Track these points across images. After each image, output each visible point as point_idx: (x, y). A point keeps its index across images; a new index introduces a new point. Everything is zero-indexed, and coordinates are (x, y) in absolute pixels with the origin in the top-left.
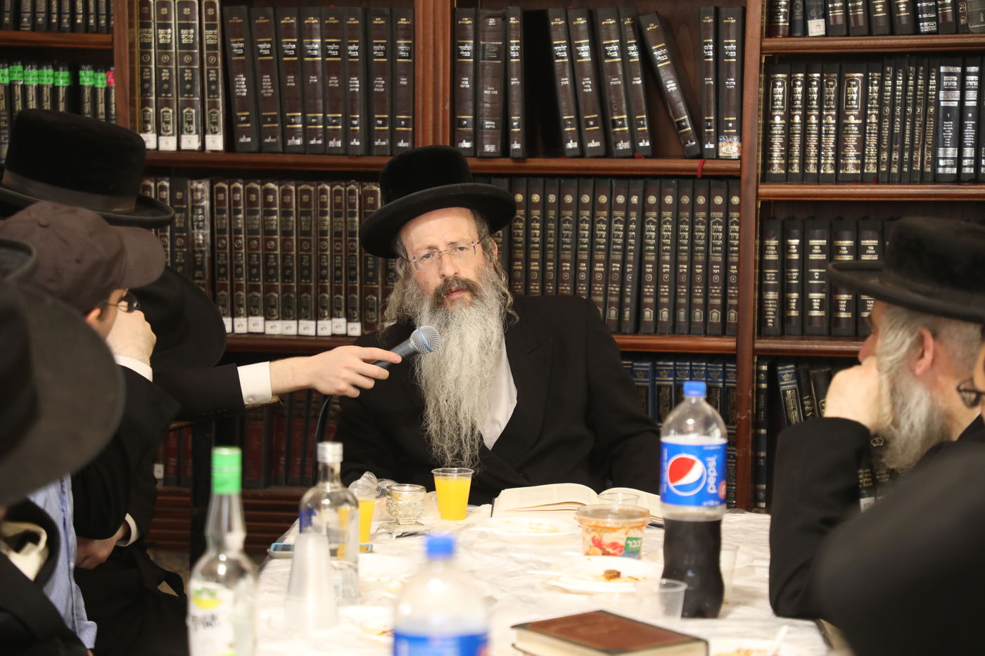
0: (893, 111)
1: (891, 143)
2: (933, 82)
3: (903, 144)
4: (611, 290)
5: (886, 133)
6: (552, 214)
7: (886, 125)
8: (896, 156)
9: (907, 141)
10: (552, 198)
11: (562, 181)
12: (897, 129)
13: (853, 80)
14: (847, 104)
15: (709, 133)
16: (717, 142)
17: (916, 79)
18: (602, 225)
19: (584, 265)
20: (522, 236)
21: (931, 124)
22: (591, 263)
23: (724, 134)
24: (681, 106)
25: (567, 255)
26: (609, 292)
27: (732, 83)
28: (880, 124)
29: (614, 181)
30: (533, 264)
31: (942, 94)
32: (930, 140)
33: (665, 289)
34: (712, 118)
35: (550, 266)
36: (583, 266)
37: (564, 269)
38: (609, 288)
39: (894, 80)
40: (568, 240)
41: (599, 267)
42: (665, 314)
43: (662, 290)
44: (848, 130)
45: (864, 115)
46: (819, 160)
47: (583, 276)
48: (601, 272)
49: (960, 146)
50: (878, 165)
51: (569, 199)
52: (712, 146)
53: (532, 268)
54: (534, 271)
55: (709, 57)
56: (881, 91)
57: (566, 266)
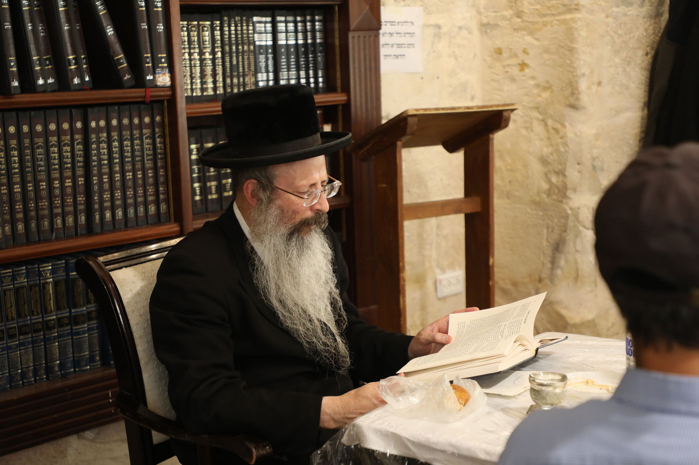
0: (231, 49)
1: (231, 71)
2: (251, 28)
3: (238, 73)
4: (80, 200)
5: (228, 64)
6: (27, 142)
7: (227, 59)
8: (235, 81)
9: (241, 70)
10: (25, 129)
11: (32, 113)
12: (235, 62)
13: (205, 27)
14: (203, 45)
15: (148, 67)
16: (154, 73)
17: (242, 26)
18: (67, 148)
19: (57, 182)
20: (4, 164)
21: (252, 57)
22: (62, 180)
23: (159, 67)
24: (117, 47)
25: (43, 176)
26: (78, 202)
27: (161, 27)
28: (223, 58)
29: (73, 110)
30: (16, 187)
31: (256, 35)
32: (253, 68)
33: (118, 194)
34: (149, 55)
35: (30, 187)
36: (57, 184)
37: (41, 187)
38: (78, 199)
39: (229, 26)
40: (42, 163)
41: (68, 183)
42: (119, 213)
43: (116, 195)
44: (206, 64)
45: (213, 53)
46: (192, 86)
47: (57, 192)
48: (70, 186)
49: (267, 72)
50: (224, 87)
51: (39, 128)
52: (151, 77)
53: (15, 190)
54: (17, 192)
55: (142, 7)
56: (222, 35)
57: (43, 185)
